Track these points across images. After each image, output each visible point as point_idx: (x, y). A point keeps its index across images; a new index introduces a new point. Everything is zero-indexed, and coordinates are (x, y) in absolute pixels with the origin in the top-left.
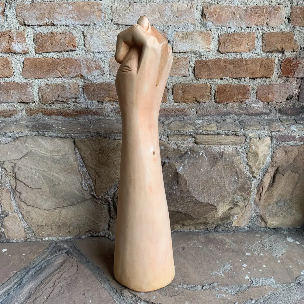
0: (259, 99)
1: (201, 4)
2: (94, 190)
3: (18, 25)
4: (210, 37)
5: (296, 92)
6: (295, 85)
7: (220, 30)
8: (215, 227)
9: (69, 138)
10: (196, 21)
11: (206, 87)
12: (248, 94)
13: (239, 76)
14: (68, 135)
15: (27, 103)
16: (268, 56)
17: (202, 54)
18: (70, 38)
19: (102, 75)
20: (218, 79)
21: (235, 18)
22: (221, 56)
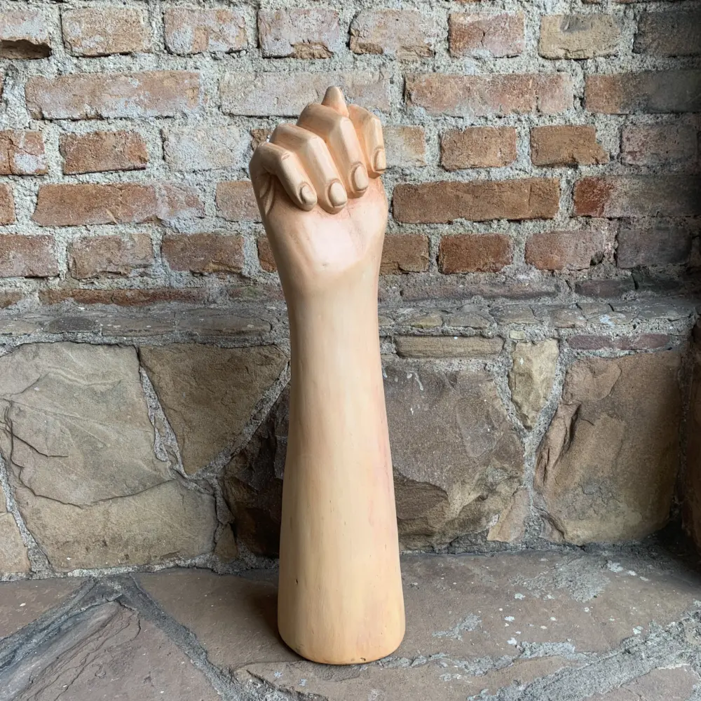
0: (531, 264)
1: (400, 72)
2: (180, 460)
3: (29, 119)
4: (422, 138)
5: (609, 247)
6: (607, 234)
7: (443, 123)
8: (450, 544)
9: (127, 346)
10: (392, 106)
11: (420, 241)
12: (508, 253)
13: (487, 217)
14: (126, 340)
15: (42, 278)
16: (545, 175)
17: (408, 172)
18: (134, 142)
19: (201, 218)
20: (442, 223)
21: (470, 98)
22: (448, 177)
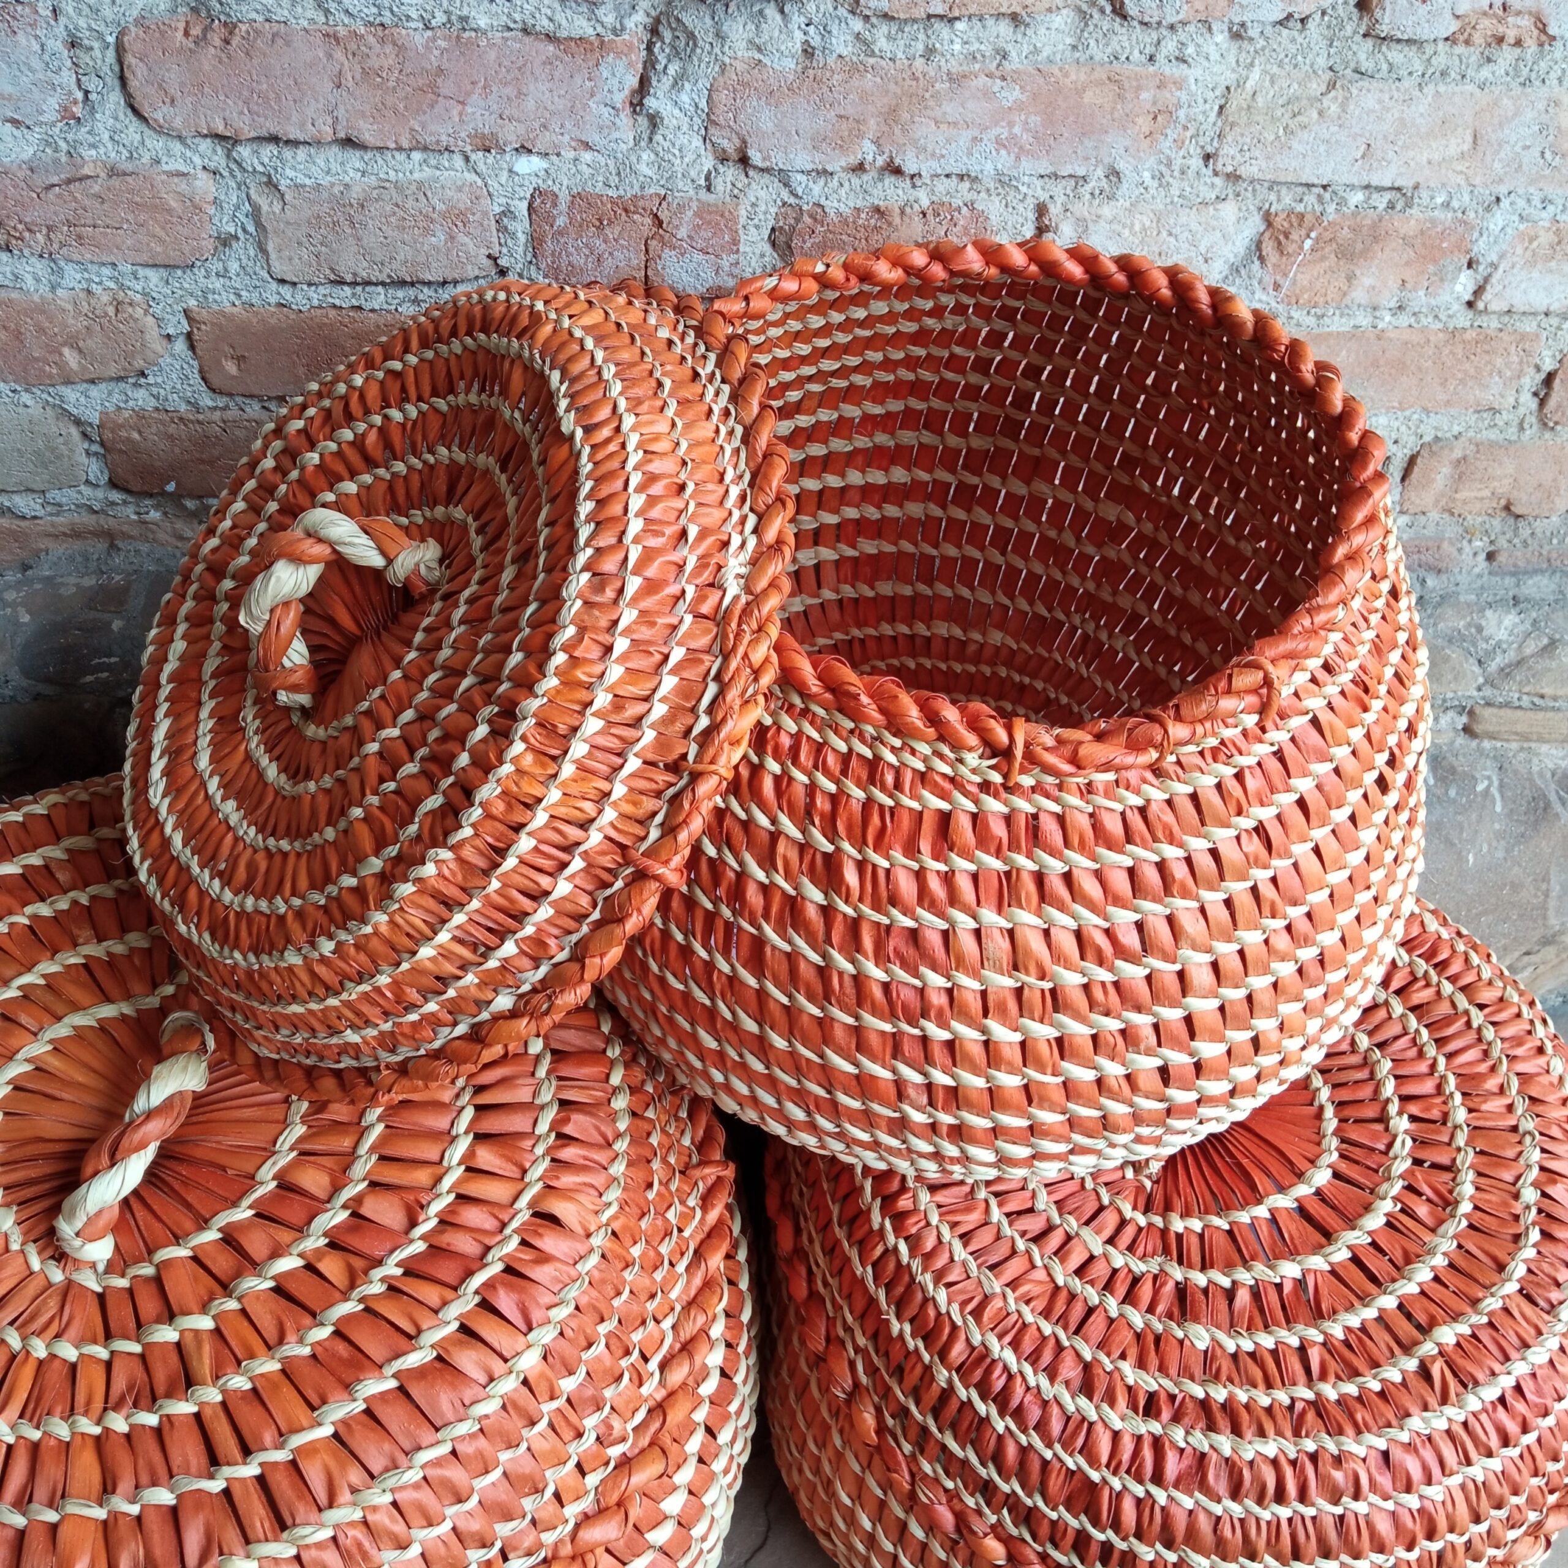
3: (708, 162)
18: (967, 233)
